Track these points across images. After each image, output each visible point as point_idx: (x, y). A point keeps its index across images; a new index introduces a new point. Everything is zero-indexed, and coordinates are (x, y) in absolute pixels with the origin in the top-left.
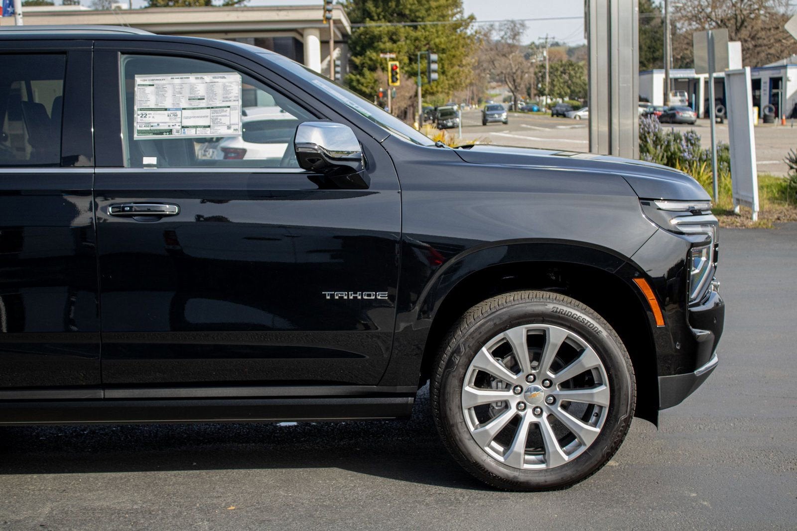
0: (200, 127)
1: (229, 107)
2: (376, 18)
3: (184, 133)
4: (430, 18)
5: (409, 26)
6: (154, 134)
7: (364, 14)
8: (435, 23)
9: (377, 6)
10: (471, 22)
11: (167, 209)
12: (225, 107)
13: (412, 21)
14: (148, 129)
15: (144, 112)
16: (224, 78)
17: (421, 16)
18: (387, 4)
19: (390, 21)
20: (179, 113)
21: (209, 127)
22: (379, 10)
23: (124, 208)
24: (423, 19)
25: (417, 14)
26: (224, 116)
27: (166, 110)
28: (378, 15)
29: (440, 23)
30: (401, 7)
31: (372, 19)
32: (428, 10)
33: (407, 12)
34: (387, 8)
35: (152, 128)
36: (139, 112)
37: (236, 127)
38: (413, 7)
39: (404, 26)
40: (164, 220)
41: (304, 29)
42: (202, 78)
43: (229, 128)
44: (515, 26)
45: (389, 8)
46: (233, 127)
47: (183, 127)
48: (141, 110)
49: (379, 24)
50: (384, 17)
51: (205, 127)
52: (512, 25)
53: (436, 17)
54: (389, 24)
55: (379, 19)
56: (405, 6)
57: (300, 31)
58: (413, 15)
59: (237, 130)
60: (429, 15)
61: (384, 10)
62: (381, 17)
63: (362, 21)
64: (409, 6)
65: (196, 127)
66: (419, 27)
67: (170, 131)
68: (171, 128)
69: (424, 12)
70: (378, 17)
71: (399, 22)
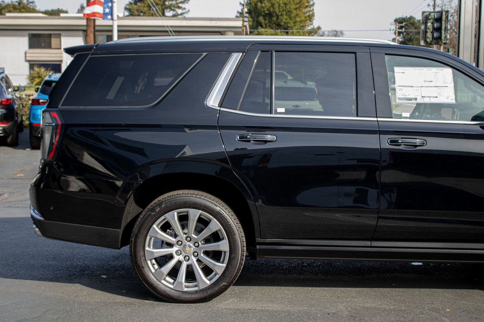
0: (432, 97)
1: (447, 87)
2: (264, 26)
3: (424, 100)
4: (296, 27)
5: (284, 32)
6: (407, 100)
7: (257, 24)
8: (298, 30)
9: (265, 20)
10: (318, 30)
11: (418, 141)
12: (445, 87)
13: (285, 29)
14: (404, 97)
15: (401, 88)
16: (442, 70)
17: (290, 26)
18: (271, 18)
19: (272, 29)
20: (419, 89)
21: (437, 97)
22: (266, 22)
23: (398, 141)
24: (292, 28)
25: (289, 25)
26: (444, 91)
27: (412, 87)
28: (266, 25)
29: (301, 31)
30: (279, 21)
31: (262, 27)
32: (294, 23)
33: (282, 24)
34: (271, 21)
35: (406, 97)
36: (398, 88)
37: (452, 98)
38: (287, 21)
39: (281, 32)
40: (418, 148)
41: (225, 32)
42: (430, 70)
43: (448, 98)
44: (337, 33)
45: (272, 21)
46: (450, 98)
47: (422, 97)
48: (399, 86)
49: (266, 30)
50: (269, 26)
51: (434, 97)
52: (336, 33)
53: (299, 27)
54: (272, 30)
55: (266, 27)
56: (281, 20)
57: (222, 33)
58: (286, 25)
59: (452, 99)
60: (295, 26)
61: (269, 22)
62: (267, 26)
63: (256, 28)
64: (284, 20)
65: (430, 97)
66: (289, 33)
67: (416, 99)
68: (416, 97)
69: (292, 24)
70: (266, 26)
71: (278, 29)
